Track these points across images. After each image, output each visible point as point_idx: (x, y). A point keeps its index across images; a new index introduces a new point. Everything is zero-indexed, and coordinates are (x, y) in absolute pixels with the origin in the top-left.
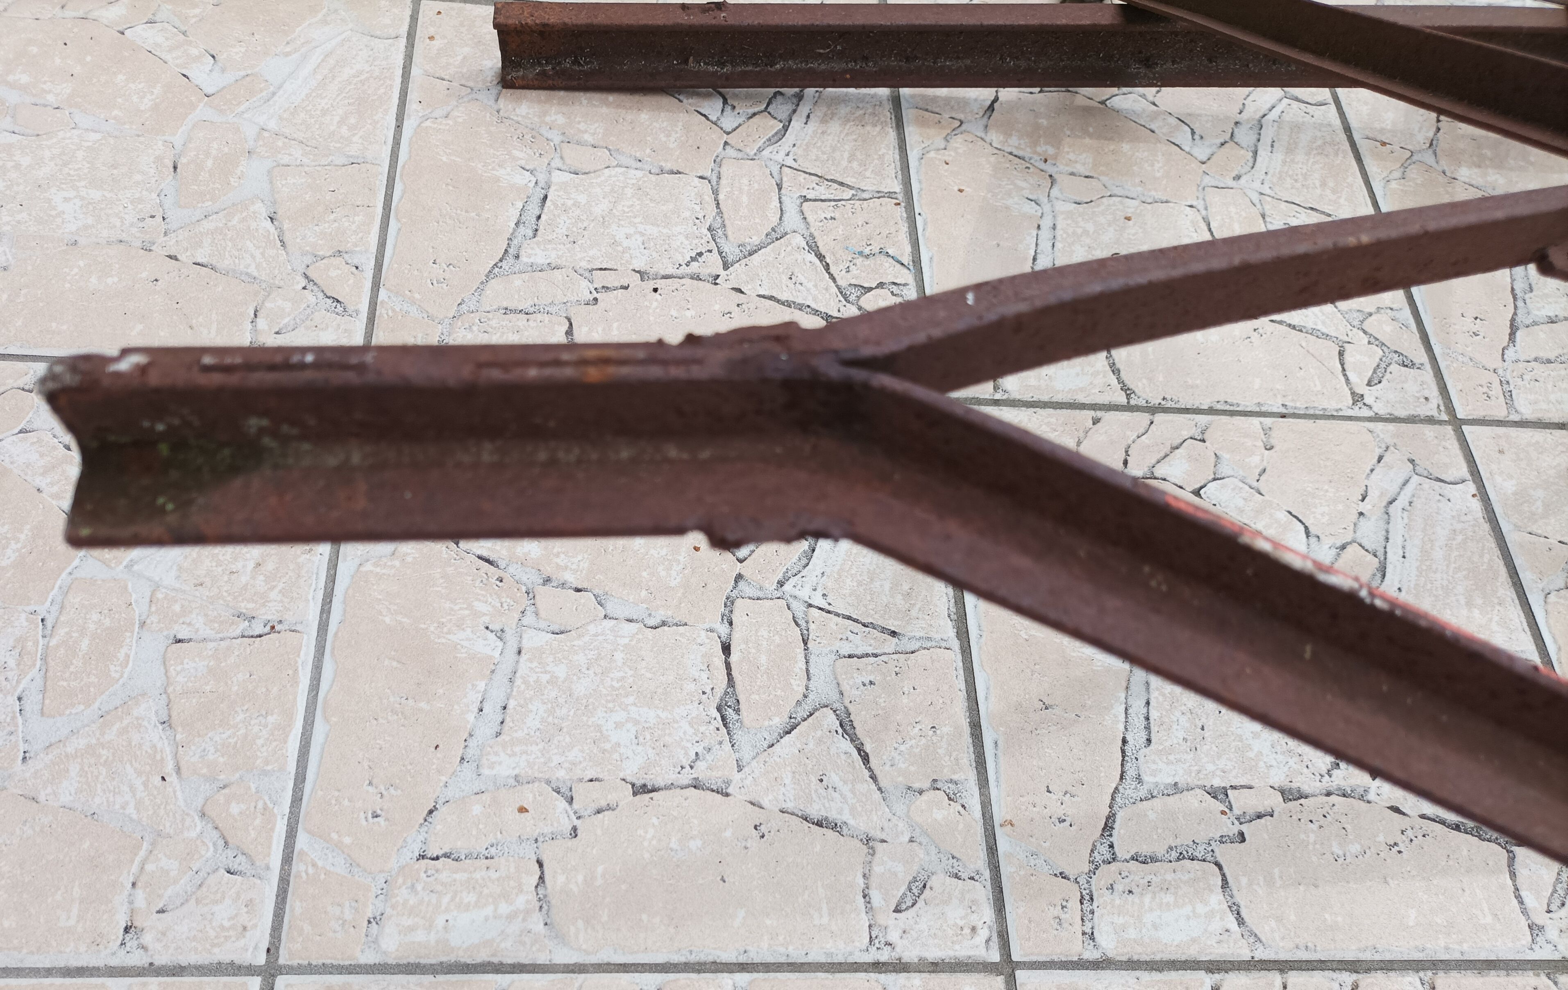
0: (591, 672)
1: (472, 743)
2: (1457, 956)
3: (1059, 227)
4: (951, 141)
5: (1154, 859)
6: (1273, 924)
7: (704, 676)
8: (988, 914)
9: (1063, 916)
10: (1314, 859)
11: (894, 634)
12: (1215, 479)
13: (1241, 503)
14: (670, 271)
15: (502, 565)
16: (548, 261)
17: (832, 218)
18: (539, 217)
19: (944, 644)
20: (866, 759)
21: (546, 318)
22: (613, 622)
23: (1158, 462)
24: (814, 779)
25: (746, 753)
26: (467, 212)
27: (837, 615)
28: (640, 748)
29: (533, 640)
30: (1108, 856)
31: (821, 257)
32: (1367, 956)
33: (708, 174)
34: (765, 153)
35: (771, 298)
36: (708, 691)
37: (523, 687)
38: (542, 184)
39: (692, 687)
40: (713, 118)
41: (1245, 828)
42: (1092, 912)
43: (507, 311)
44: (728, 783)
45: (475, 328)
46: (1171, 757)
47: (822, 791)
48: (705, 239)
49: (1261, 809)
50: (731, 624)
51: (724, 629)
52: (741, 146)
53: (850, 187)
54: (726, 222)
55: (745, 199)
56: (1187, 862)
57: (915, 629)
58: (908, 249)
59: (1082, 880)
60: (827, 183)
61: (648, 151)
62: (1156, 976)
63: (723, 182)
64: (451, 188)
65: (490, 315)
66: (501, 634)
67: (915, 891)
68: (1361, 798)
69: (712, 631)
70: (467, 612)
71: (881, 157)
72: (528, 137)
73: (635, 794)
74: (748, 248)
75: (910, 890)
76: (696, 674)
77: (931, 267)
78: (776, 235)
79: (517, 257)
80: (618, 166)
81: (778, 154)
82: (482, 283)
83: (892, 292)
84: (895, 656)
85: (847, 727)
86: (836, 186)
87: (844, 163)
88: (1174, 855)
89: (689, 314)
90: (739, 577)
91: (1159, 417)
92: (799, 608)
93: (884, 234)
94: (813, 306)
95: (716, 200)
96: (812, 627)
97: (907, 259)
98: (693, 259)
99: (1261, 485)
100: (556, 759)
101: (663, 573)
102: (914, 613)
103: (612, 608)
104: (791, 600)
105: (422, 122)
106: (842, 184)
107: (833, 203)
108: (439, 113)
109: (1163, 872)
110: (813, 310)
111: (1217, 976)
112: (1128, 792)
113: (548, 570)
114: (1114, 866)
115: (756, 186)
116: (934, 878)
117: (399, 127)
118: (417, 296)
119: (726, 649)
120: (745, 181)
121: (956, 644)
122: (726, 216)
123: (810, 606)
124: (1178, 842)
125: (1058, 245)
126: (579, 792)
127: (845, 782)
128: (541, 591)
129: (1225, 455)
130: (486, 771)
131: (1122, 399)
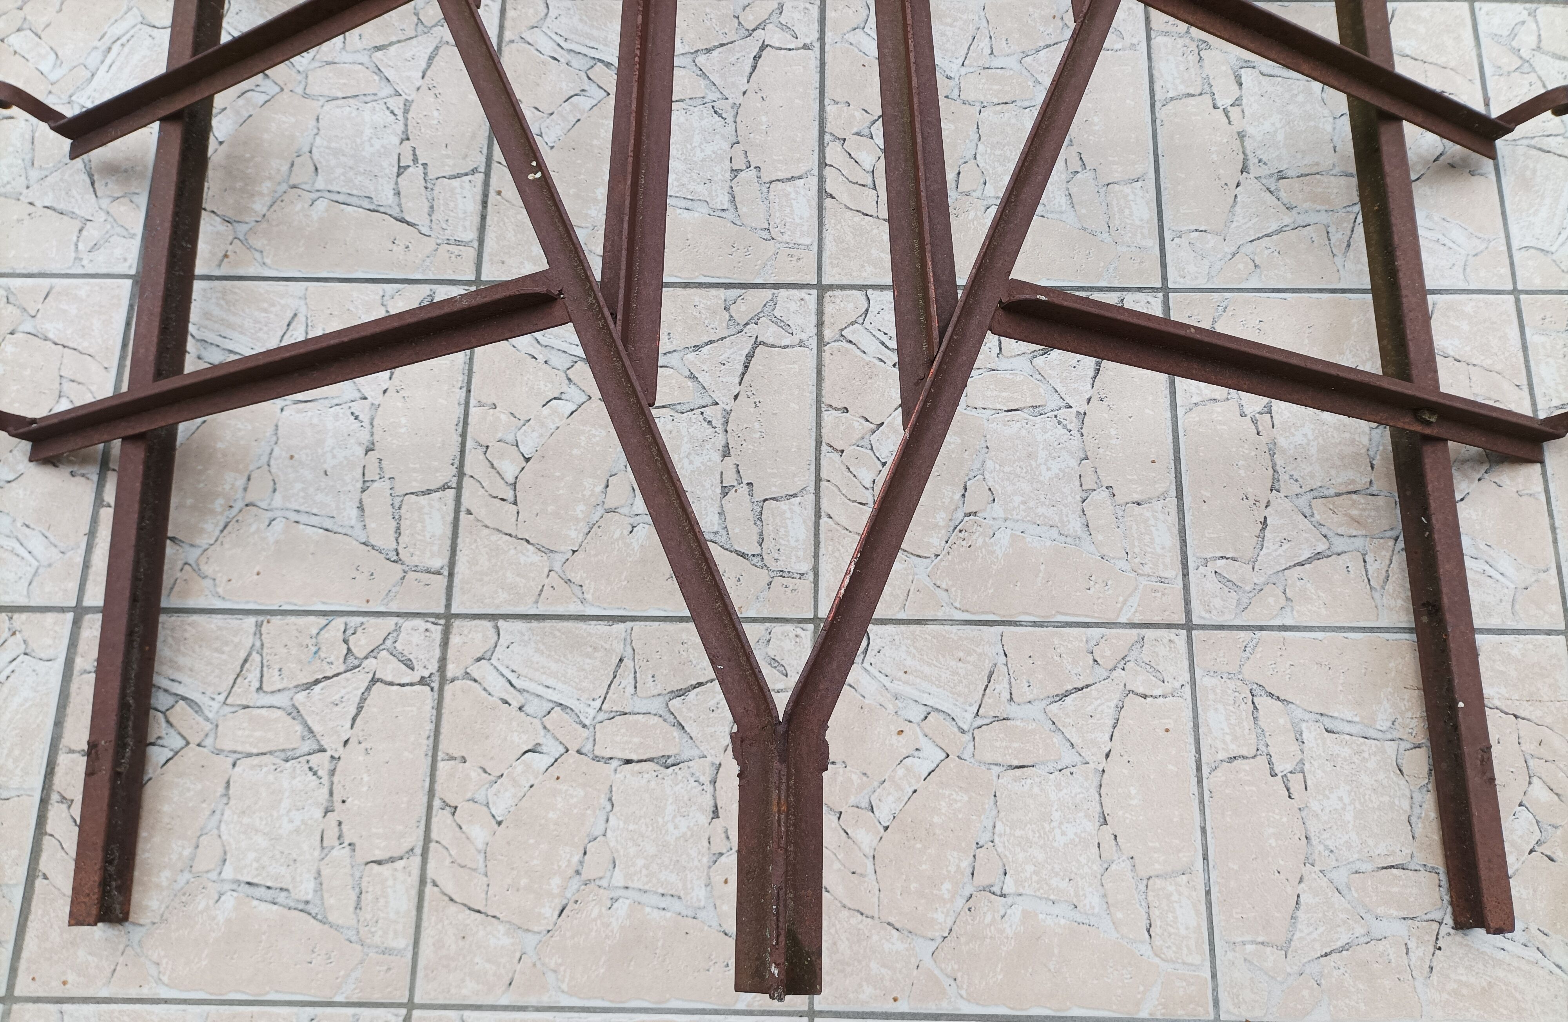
0: (642, 844)
1: (684, 913)
2: (815, 388)
3: (297, 508)
4: (206, 573)
5: (761, 534)
6: (797, 479)
7: (646, 776)
8: (789, 627)
9: (791, 588)
10: (762, 449)
11: (621, 660)
12: (517, 446)
13: (535, 434)
14: (325, 790)
15: (565, 902)
16: (312, 879)
17: (280, 670)
18: (269, 888)
19: (629, 631)
20: (700, 684)
21: (365, 879)
22: (608, 831)
23: (503, 479)
24: (712, 715)
25: (695, 752)
26: (261, 942)
27: (607, 693)
28: (691, 814)
29: (618, 879)
30: (759, 558)
31: (317, 682)
32: (814, 434)
33: (230, 760)
34: (210, 715)
35: (354, 720)
36: (656, 774)
37: (650, 884)
38: (235, 887)
39: (653, 784)
40: (171, 754)
41: (745, 482)
42: (789, 572)
43: (358, 907)
44: (713, 764)
45: (373, 929)
46: (704, 513)
47: (719, 711)
48: (296, 764)
49: (735, 470)
50: (611, 758)
51: (615, 763)
52: (202, 734)
53: (249, 655)
54: (281, 748)
55: (258, 734)
56: (763, 517)
57: (619, 648)
58: (312, 618)
59: (772, 575)
60: (244, 672)
61: (204, 805)
62: (822, 545)
63: (239, 749)
64: (236, 956)
65: (362, 919)
66: (614, 900)
67: (776, 664)
68: (729, 414)
69: (616, 770)
70: (599, 922)
71: (220, 628)
72: (184, 899)
73: (718, 817)
74: (306, 733)
75: (775, 667)
76: (645, 780)
77: (331, 604)
78: (295, 713)
79: (307, 902)
80: (218, 828)
81: (212, 708)
82: (331, 927)
83: (353, 634)
84: (636, 661)
85: (681, 693)
86: (247, 665)
87: (224, 657)
88: (758, 523)
89: (366, 778)
90: (579, 752)
91: (467, 470)
92: (601, 716)
93: (298, 634)
94: (362, 690)
95: (257, 755)
96: (615, 709)
97: (323, 621)
98: (315, 774)
99: (524, 418)
100: (696, 863)
101: (575, 800)
102: (608, 646)
103: (599, 831)
104: (596, 721)
105: (164, 984)
106: (246, 661)
107: (265, 669)
108: (153, 971)
109: (768, 531)
110: (366, 690)
111: (823, 514)
112: (723, 540)
113: (570, 872)
114: (765, 556)
115: (245, 725)
116: (770, 654)
117: (166, 1001)
118: (342, 973)
119: (628, 762)
120: (240, 733)
121: (629, 624)
122: (274, 748)
123: (600, 709)
124: (752, 519)
125: (315, 511)
126: (716, 849)
127: (714, 697)
128: (584, 876)
129: (499, 435)
130: (702, 904)
131: (451, 493)
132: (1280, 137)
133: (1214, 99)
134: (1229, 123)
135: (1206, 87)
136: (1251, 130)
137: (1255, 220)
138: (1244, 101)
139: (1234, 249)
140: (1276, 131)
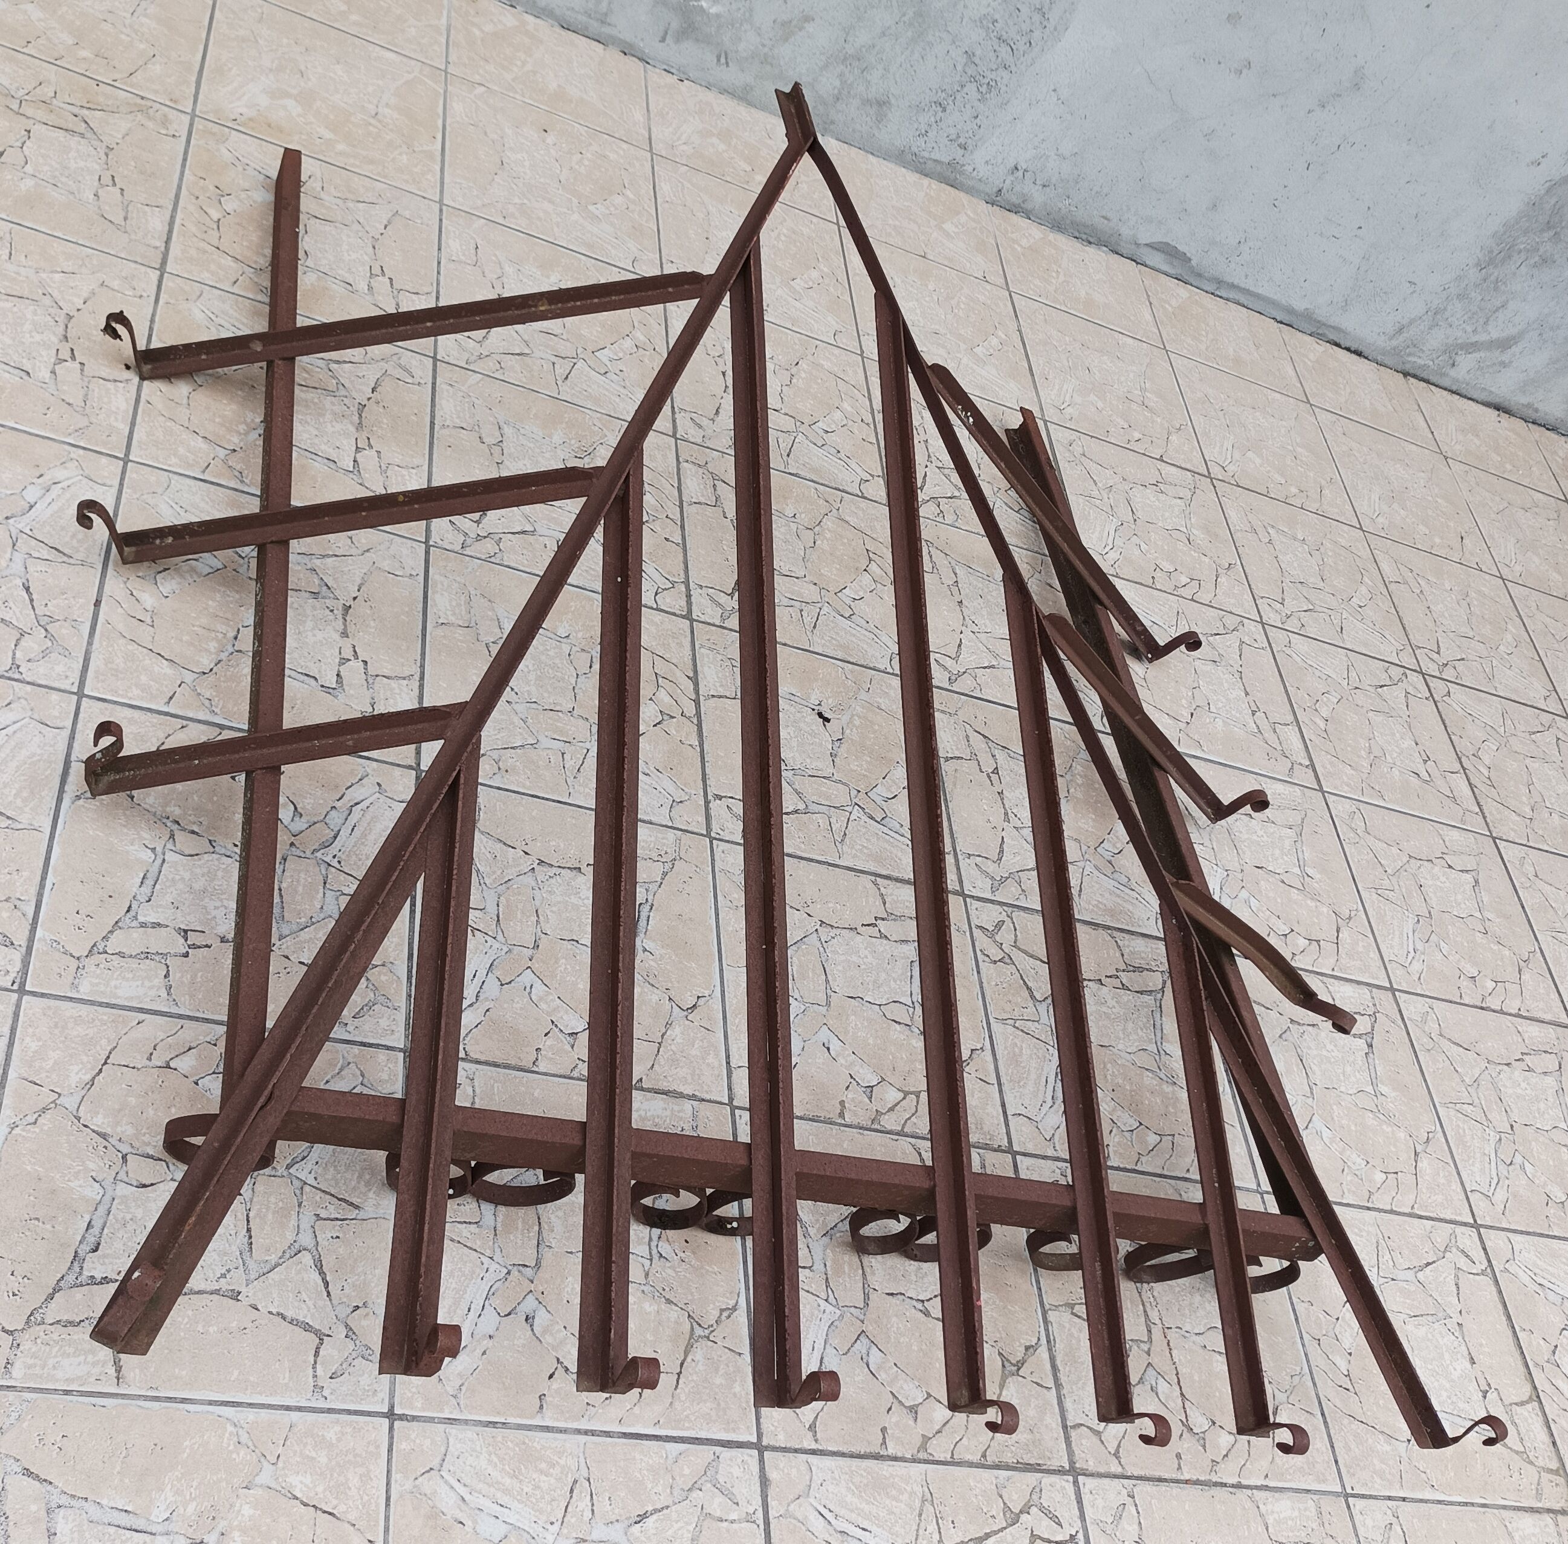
2: (689, 558)
6: (695, 511)
9: (693, 458)
32: (686, 533)
62: (675, 472)
109: (711, 490)
132: (309, 624)
133: (366, 669)
134: (354, 647)
135: (371, 681)
136: (336, 636)
137: (346, 569)
138: (337, 660)
139: (367, 554)
140: (313, 629)
